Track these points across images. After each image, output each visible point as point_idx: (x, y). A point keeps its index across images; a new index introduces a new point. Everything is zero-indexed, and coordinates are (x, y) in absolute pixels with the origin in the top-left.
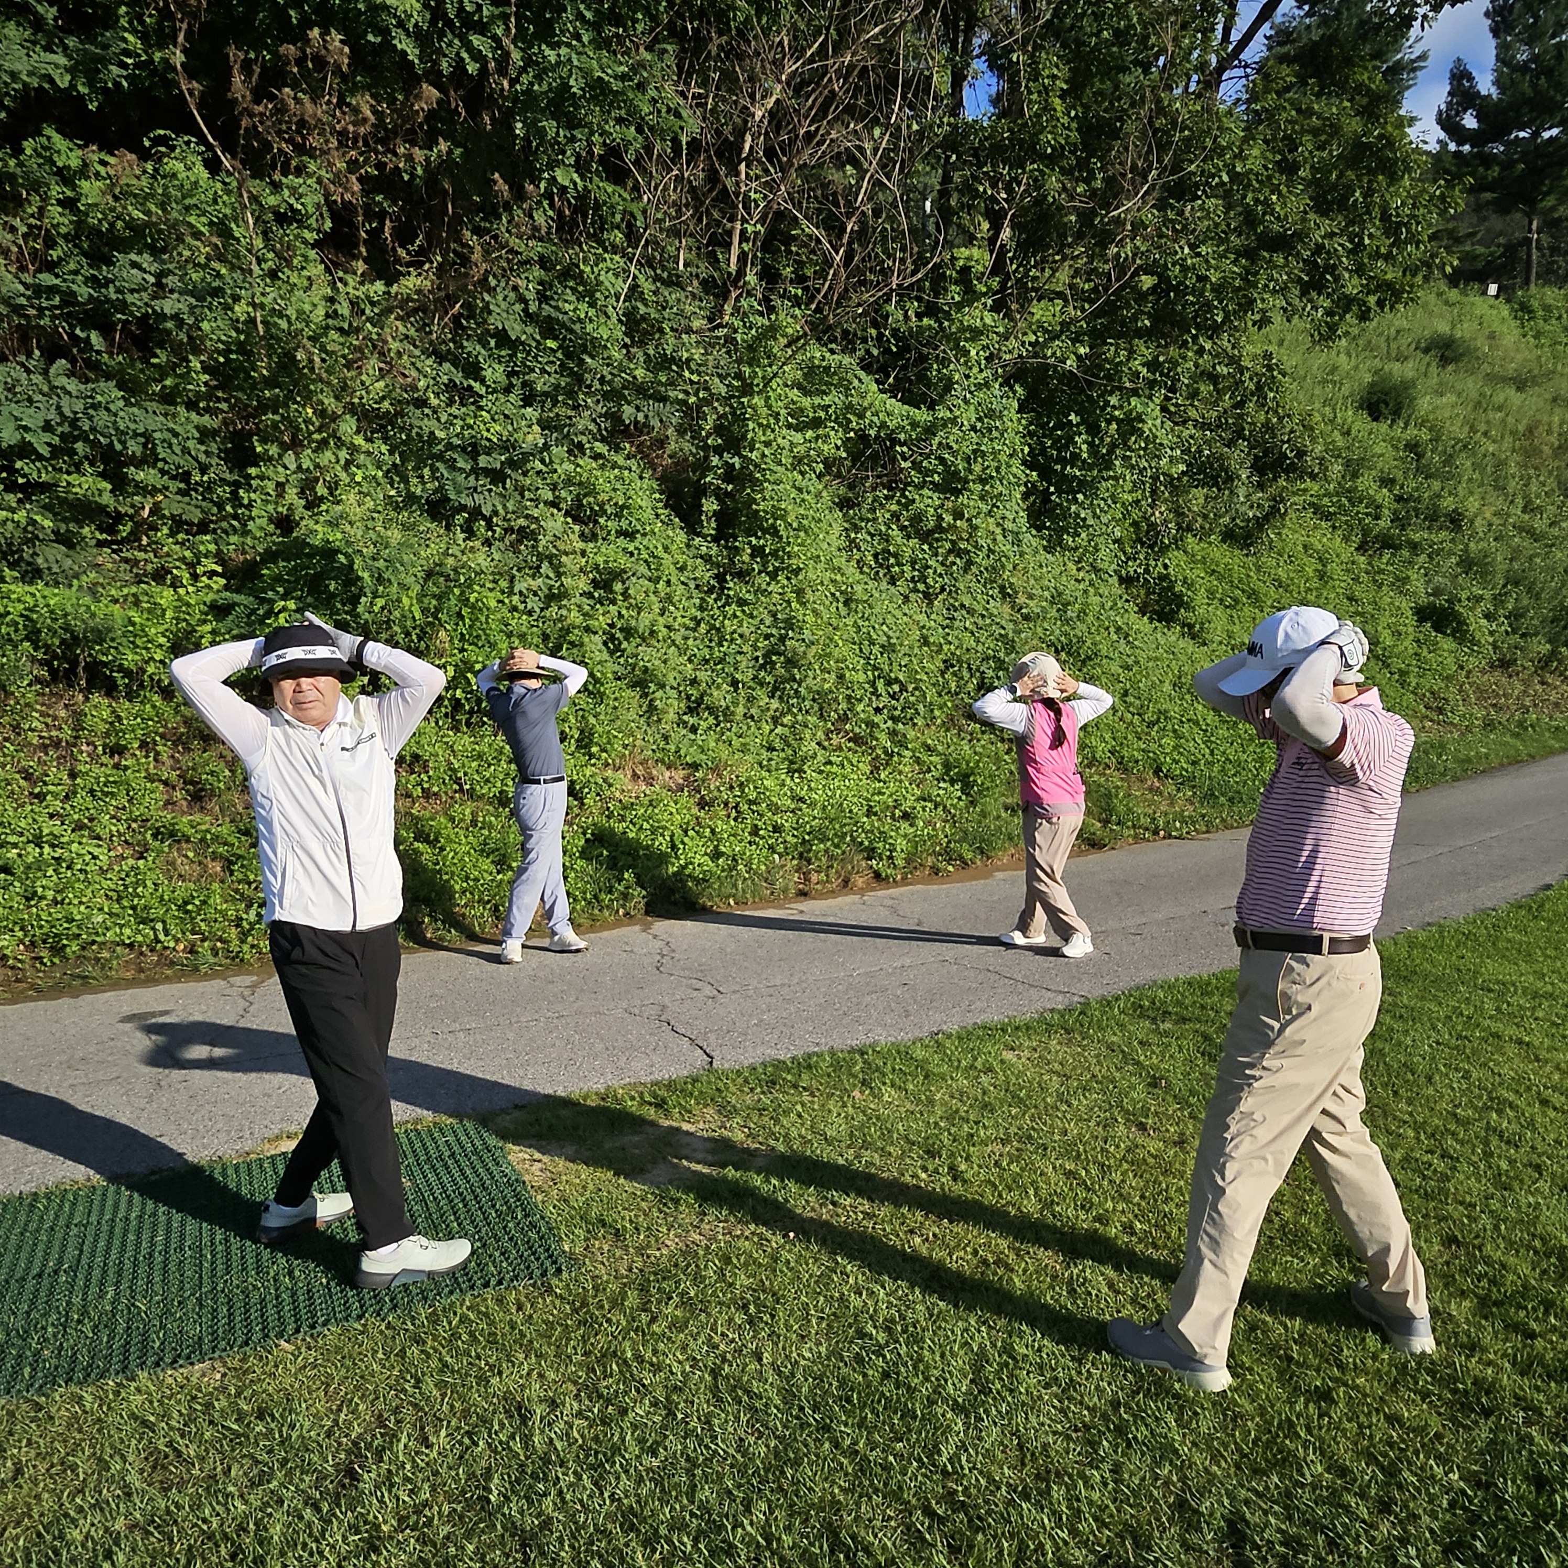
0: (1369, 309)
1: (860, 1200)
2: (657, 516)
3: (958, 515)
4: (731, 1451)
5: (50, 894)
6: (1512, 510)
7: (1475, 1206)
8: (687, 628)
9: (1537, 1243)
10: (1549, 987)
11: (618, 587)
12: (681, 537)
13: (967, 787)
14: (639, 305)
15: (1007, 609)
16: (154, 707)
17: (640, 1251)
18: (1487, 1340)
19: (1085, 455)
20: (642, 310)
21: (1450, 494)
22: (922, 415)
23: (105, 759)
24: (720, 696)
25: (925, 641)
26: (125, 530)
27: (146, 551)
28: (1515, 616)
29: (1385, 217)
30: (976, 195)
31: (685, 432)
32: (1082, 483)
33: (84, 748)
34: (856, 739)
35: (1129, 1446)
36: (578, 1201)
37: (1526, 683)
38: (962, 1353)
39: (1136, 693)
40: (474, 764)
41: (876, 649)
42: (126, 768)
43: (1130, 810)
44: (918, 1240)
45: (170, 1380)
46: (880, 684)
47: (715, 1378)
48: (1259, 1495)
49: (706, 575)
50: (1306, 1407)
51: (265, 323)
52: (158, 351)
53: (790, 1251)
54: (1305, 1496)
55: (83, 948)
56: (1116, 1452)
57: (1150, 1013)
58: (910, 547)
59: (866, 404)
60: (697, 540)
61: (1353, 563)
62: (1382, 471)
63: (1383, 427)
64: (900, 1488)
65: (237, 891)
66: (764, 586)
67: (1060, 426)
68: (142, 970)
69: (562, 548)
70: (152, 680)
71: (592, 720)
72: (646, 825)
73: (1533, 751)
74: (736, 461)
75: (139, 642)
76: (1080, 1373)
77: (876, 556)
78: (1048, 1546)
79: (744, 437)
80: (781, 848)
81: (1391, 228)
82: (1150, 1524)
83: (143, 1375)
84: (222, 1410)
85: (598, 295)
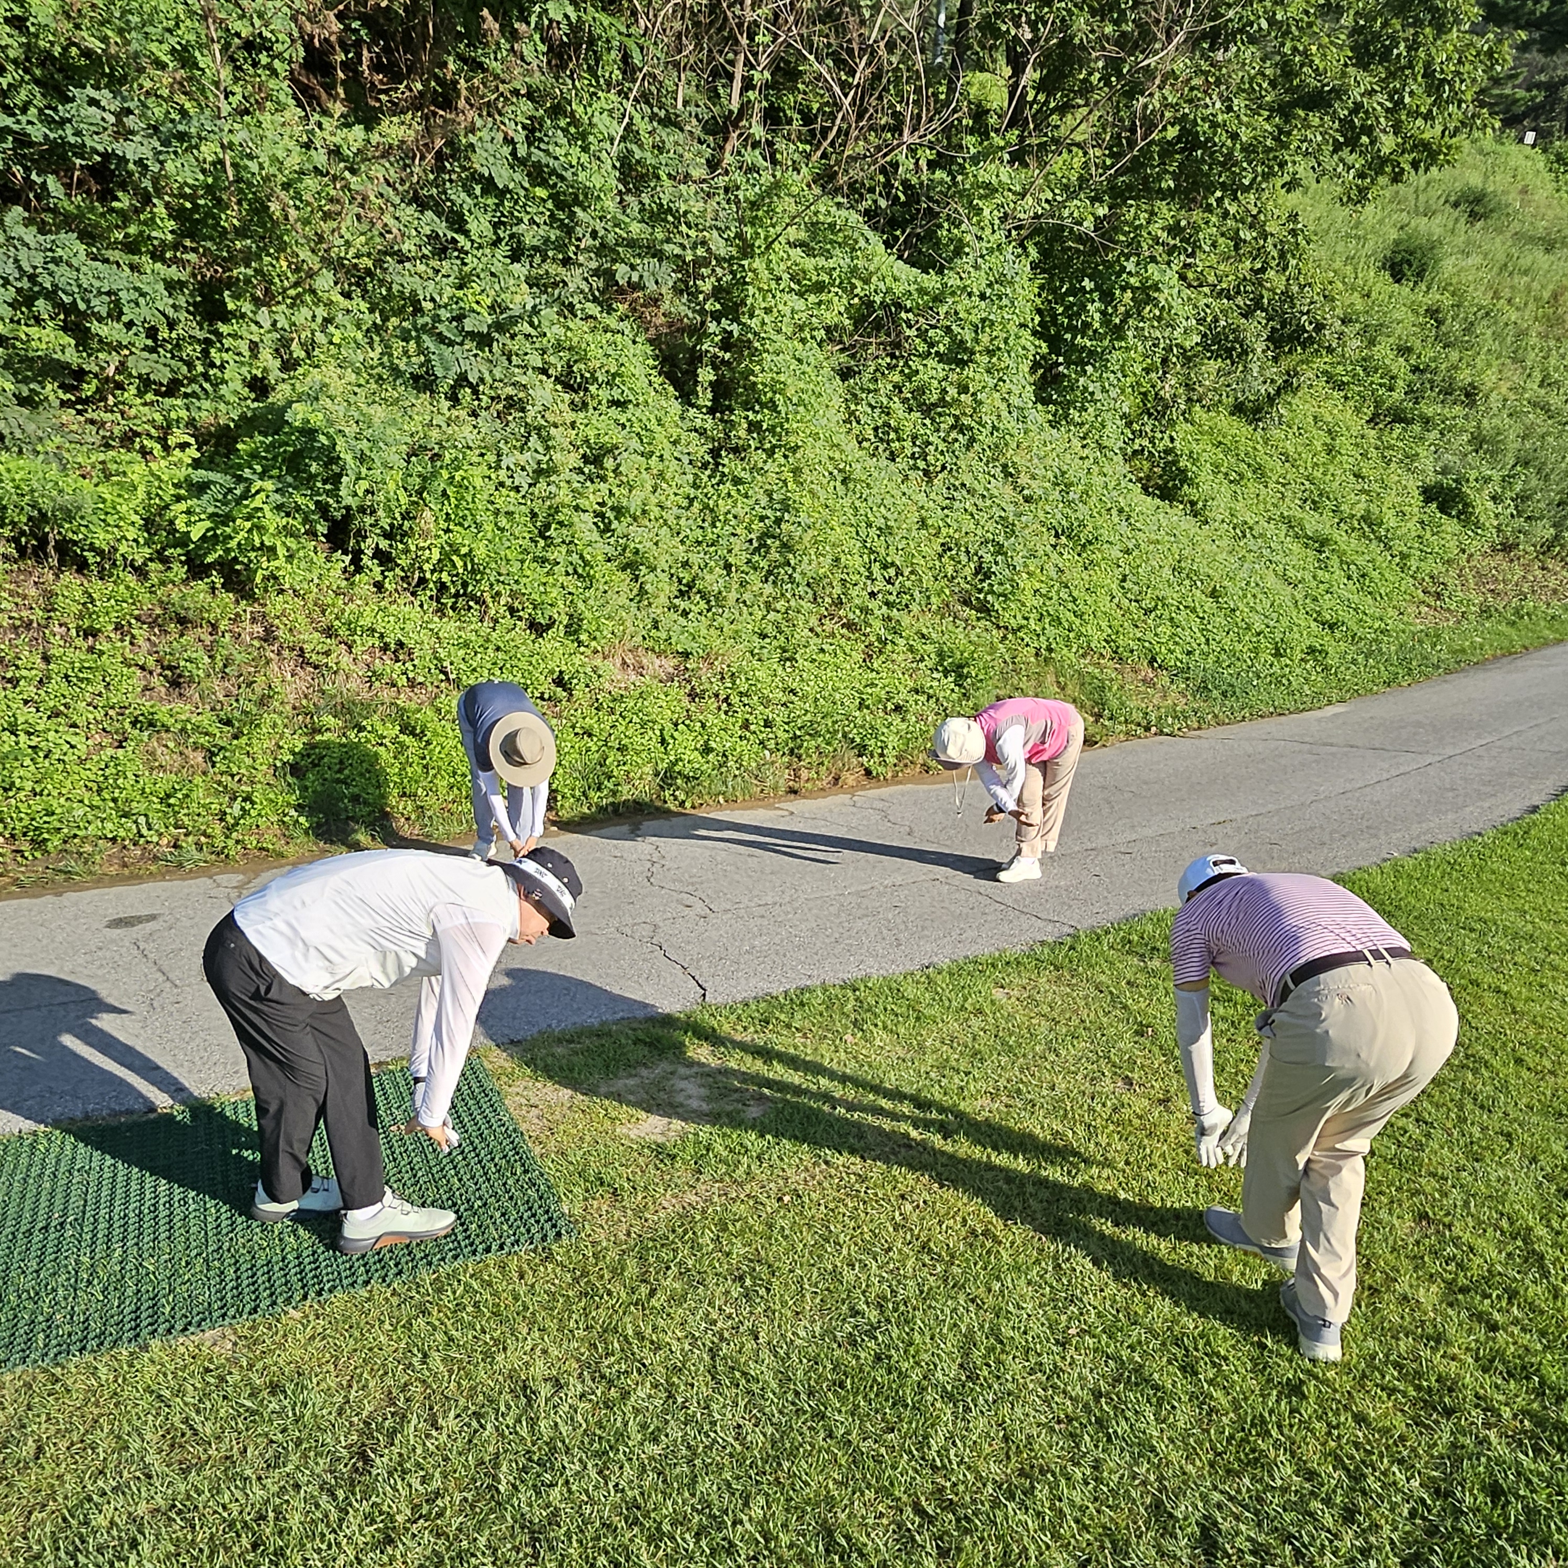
0: (1403, 170)
1: (852, 1159)
2: (650, 384)
3: (963, 389)
4: (731, 1440)
5: (29, 785)
6: (1529, 385)
7: (1446, 1179)
8: (680, 507)
9: (1504, 1223)
10: (1530, 926)
11: (609, 463)
12: (675, 407)
13: (960, 678)
14: (634, 148)
15: (1008, 489)
16: (128, 587)
17: (639, 1213)
18: (1452, 1331)
19: (1096, 325)
20: (638, 154)
21: (1468, 365)
22: (931, 281)
23: (79, 642)
24: (713, 580)
25: (923, 523)
26: (89, 389)
27: (112, 412)
28: (1523, 498)
29: (1428, 74)
30: (997, 33)
31: (681, 292)
32: (1092, 353)
33: (57, 629)
34: (850, 626)
35: (1109, 1440)
36: (576, 1156)
37: (1527, 568)
38: (951, 1336)
39: (1134, 579)
40: (461, 653)
41: (873, 532)
42: (101, 653)
43: (1122, 704)
44: (909, 1207)
45: (182, 1349)
46: (876, 568)
47: (712, 1358)
48: (1231, 1499)
49: (701, 451)
50: (1278, 1401)
51: (235, 165)
52: (120, 194)
53: (784, 1217)
54: (1275, 1501)
55: (65, 842)
56: (1096, 1447)
57: (1138, 949)
58: (911, 422)
59: (872, 269)
60: (692, 412)
61: (1363, 437)
62: (1400, 338)
63: (1405, 290)
64: (892, 1484)
65: (219, 783)
66: (760, 465)
67: (1072, 292)
68: (125, 865)
69: (551, 419)
70: (125, 559)
71: (581, 605)
72: (635, 718)
73: (1527, 643)
74: (735, 328)
75: (110, 519)
76: (1063, 1358)
77: (876, 429)
78: (1032, 1551)
79: (743, 303)
80: (771, 744)
81: (1434, 85)
82: (1127, 1527)
83: (155, 1343)
84: (235, 1386)
85: (591, 138)
